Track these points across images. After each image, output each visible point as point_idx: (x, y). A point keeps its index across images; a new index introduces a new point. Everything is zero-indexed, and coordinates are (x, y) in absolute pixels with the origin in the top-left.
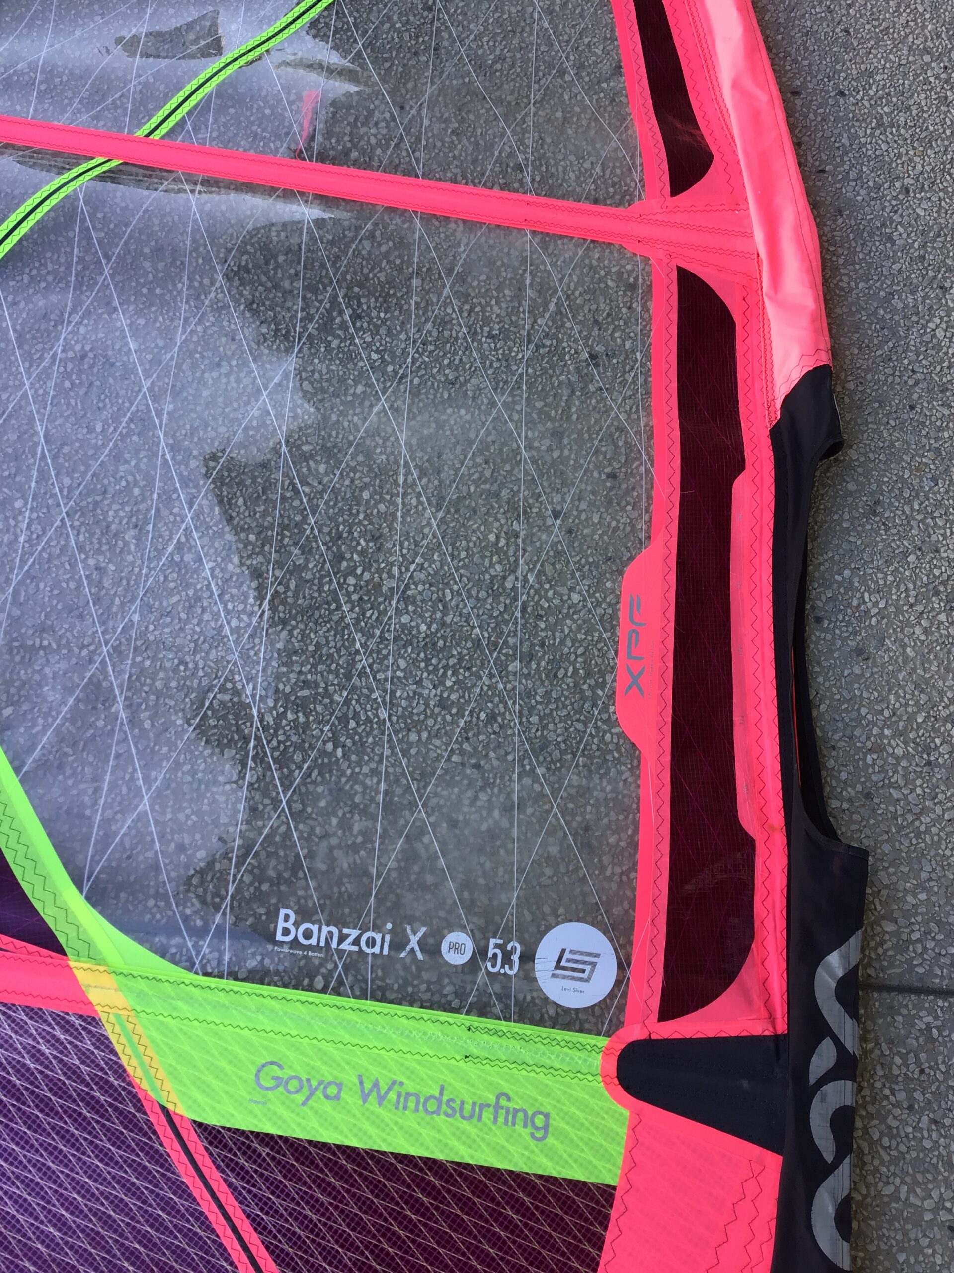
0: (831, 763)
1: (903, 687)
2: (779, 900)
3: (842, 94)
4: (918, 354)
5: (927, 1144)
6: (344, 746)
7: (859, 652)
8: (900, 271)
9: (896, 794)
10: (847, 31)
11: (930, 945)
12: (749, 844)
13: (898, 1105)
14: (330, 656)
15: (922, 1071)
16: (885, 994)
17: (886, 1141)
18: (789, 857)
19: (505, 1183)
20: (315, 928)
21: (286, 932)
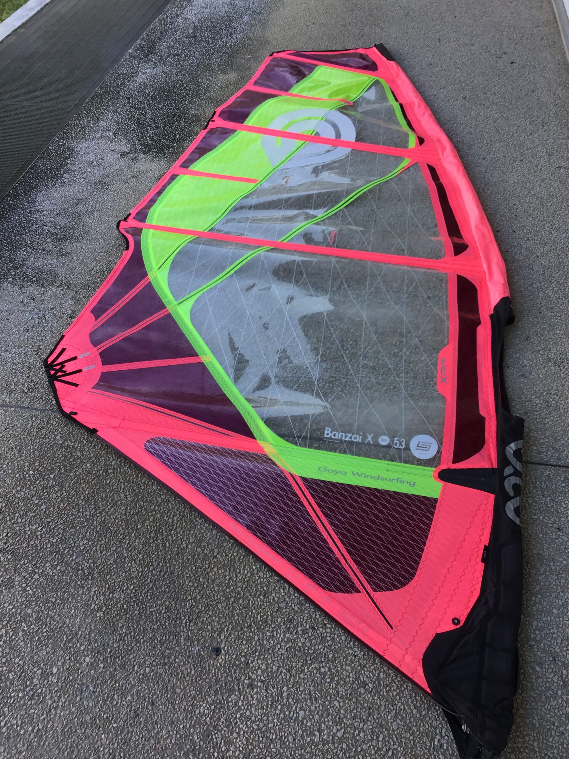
0: (513, 404)
1: (539, 385)
2: (494, 434)
3: (514, 232)
4: (542, 299)
5: (549, 506)
6: (345, 393)
7: (523, 375)
8: (536, 277)
9: (536, 413)
10: (516, 215)
11: (549, 453)
12: (484, 419)
13: (539, 495)
14: (340, 370)
15: (547, 486)
16: (533, 465)
17: (534, 504)
18: (497, 422)
19: (401, 496)
20: (337, 433)
21: (328, 434)
